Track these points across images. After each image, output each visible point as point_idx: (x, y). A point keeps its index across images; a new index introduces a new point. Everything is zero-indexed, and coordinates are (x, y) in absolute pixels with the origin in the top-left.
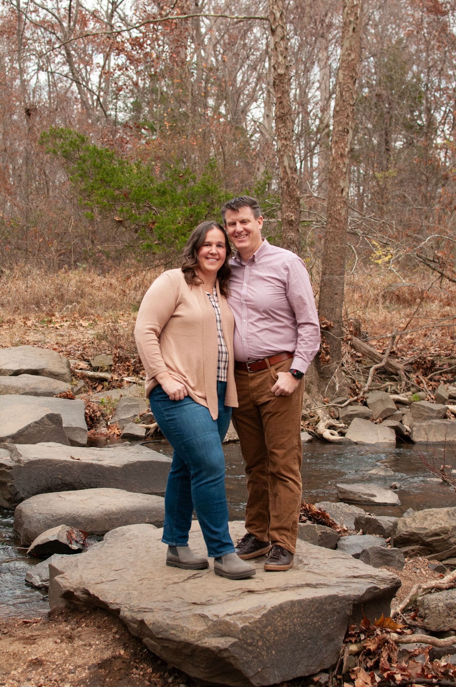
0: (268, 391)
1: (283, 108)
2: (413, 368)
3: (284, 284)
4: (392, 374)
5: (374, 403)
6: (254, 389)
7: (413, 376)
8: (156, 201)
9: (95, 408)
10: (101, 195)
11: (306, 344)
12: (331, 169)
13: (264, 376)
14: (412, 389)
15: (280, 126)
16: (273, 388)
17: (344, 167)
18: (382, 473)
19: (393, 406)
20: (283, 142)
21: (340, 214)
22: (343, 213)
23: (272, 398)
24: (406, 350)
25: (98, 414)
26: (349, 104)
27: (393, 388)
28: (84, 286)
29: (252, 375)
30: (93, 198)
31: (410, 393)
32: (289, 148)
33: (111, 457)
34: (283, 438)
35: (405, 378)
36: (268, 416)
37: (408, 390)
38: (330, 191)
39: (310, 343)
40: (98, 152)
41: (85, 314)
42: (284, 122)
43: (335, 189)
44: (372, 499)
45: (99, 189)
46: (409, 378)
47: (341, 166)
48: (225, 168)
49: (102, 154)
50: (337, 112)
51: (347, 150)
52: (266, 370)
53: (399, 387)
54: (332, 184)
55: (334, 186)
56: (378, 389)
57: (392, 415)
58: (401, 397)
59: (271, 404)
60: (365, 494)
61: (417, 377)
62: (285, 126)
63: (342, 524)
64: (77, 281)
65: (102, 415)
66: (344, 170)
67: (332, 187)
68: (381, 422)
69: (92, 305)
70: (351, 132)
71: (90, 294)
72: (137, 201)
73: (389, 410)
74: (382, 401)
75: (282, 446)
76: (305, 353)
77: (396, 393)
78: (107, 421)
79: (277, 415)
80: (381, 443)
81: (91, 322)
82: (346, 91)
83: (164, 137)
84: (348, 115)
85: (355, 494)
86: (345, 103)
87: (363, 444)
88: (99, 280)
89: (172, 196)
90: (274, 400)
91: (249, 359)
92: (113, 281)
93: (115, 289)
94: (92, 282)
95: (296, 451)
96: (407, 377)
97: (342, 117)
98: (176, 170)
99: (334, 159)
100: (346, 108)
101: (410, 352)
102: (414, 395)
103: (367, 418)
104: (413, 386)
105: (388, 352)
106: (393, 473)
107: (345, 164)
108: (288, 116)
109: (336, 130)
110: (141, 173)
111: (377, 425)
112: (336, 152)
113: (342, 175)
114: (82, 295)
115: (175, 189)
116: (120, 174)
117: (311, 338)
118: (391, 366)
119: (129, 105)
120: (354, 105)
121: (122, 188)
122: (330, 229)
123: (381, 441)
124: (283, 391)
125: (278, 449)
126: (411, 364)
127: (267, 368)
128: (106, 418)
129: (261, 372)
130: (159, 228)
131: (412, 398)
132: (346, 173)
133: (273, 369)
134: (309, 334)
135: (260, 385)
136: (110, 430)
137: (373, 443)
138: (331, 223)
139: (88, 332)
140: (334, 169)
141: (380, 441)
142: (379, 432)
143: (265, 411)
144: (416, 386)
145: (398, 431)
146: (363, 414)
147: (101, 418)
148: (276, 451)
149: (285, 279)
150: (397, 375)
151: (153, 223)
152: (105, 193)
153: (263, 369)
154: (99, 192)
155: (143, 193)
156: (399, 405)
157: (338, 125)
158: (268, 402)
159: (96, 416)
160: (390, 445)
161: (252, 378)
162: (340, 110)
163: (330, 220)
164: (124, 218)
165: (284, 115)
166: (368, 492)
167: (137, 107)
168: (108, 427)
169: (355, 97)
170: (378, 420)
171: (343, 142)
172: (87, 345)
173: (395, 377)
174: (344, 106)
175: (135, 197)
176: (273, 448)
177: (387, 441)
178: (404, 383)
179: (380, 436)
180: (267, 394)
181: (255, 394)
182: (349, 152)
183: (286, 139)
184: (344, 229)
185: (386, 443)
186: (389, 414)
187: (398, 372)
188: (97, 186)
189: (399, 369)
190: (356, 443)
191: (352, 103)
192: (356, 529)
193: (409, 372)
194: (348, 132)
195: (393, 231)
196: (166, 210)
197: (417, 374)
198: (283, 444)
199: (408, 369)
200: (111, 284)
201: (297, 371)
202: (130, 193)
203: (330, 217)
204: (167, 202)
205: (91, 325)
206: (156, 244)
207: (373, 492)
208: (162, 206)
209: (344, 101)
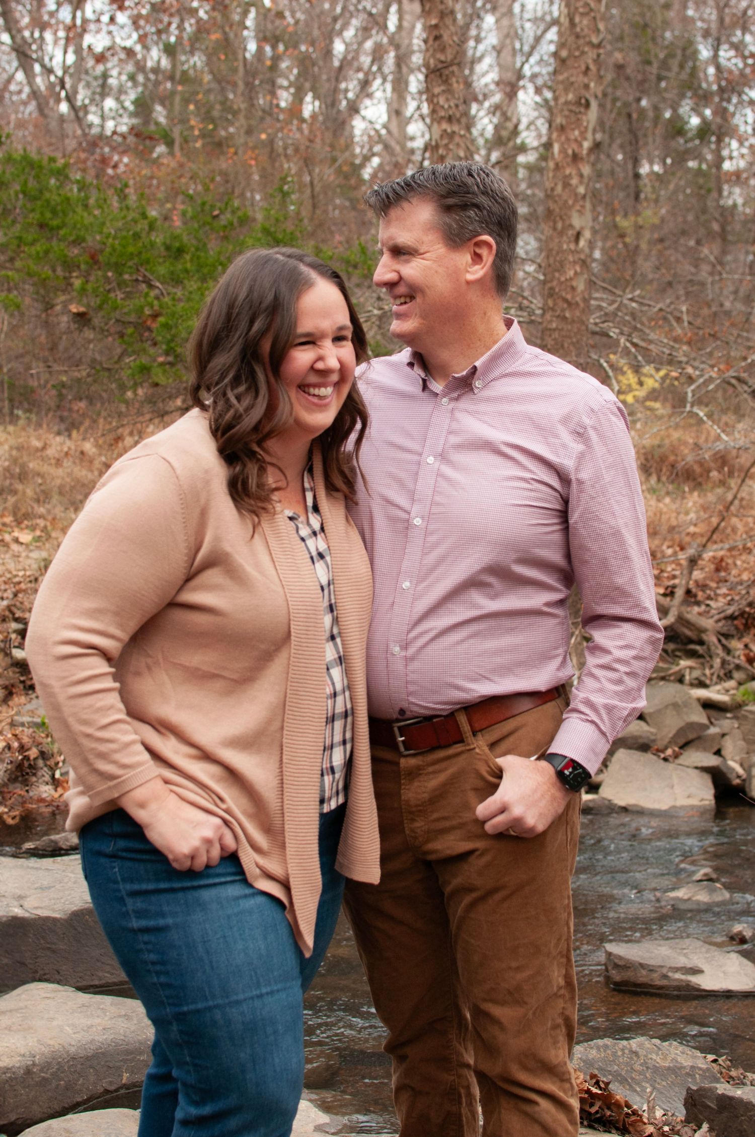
0: (466, 816)
1: (443, 49)
2: (737, 628)
3: (564, 478)
4: (691, 641)
5: (659, 711)
6: (422, 809)
7: (736, 645)
8: (162, 270)
9: (25, 740)
10: (38, 258)
11: (619, 682)
12: (553, 189)
13: (452, 768)
14: (737, 675)
15: (437, 90)
16: (482, 809)
17: (581, 183)
18: (703, 897)
19: (700, 716)
20: (445, 126)
21: (573, 289)
22: (581, 286)
23: (479, 844)
24: (713, 585)
25: (33, 753)
26: (590, 44)
27: (696, 673)
28: (25, 458)
29: (413, 762)
30: (18, 264)
31: (732, 683)
32: (457, 139)
33: (42, 888)
34: (518, 969)
35: (720, 651)
36: (468, 899)
37: (729, 676)
38: (551, 238)
39: (630, 683)
40: (31, 164)
41: (27, 516)
42: (446, 81)
43: (561, 233)
44: (695, 980)
45: (33, 244)
46: (728, 651)
47: (574, 181)
48: (314, 212)
49: (40, 167)
50: (563, 61)
51: (586, 145)
52: (458, 748)
53: (707, 672)
54: (555, 222)
55: (559, 225)
56: (663, 678)
57: (699, 738)
58: (714, 694)
59: (476, 863)
60: (677, 970)
61: (746, 646)
62: (449, 91)
63: (651, 1110)
64: (11, 448)
65: (43, 755)
66: (581, 190)
67: (555, 229)
68: (676, 756)
69: (44, 497)
70: (594, 104)
71: (39, 474)
72: (118, 267)
73: (691, 726)
74: (675, 706)
75: (515, 997)
76: (610, 709)
77: (702, 685)
78: (52, 769)
79: (498, 896)
80: (682, 807)
81: (38, 533)
82: (582, 14)
83: (190, 154)
84: (588, 68)
85: (651, 969)
86: (581, 42)
87: (640, 812)
88: (58, 444)
89: (198, 258)
90: (484, 852)
91: (402, 711)
92: (89, 447)
93: (91, 462)
94: (44, 448)
95: (561, 1003)
96: (724, 647)
97: (575, 72)
98: (204, 204)
99: (557, 167)
100: (583, 53)
101: (724, 590)
102: (742, 688)
103: (644, 747)
104: (738, 667)
105: (680, 593)
106: (727, 895)
107: (581, 176)
108: (455, 68)
109: (562, 100)
110: (128, 208)
111: (671, 766)
112: (563, 151)
113: (576, 201)
114: (23, 477)
115: (205, 245)
116: (79, 210)
117: (637, 666)
118: (687, 623)
119: (128, 104)
120: (599, 46)
121: (84, 240)
122: (551, 322)
123: (682, 801)
124: (517, 822)
125: (502, 1003)
126: (732, 617)
127: (461, 741)
128: (51, 762)
129: (442, 754)
130: (166, 326)
131: (739, 695)
132: (584, 197)
133: (480, 744)
134: (633, 653)
135: (439, 796)
136: (60, 790)
137: (664, 806)
138: (553, 309)
139: (32, 555)
140: (559, 188)
141: (679, 803)
142: (675, 780)
143: (456, 882)
144: (745, 669)
145: (718, 776)
146: (635, 738)
147: (40, 763)
148: (497, 1011)
149: (567, 462)
150: (701, 643)
151: (155, 316)
152: (47, 252)
153: (448, 746)
154: (32, 250)
155: (131, 249)
156: (713, 713)
157: (566, 90)
158: (464, 856)
159: (27, 758)
160: (703, 812)
161: (414, 774)
162: (569, 56)
163: (550, 303)
164: (88, 306)
165: (447, 65)
166: (682, 961)
167: (143, 107)
168: (56, 783)
169: (601, 26)
170: (669, 752)
171: (578, 127)
172: (23, 586)
173: (698, 648)
174: (578, 48)
175: (113, 260)
176: (485, 1000)
177: (694, 802)
178: (717, 662)
179: (678, 790)
180: (461, 826)
181: (419, 824)
182: (591, 150)
183: (450, 119)
184: (583, 323)
185: (692, 807)
186: (691, 736)
187: (704, 637)
188: (29, 238)
189: (704, 631)
190: (625, 810)
191: (595, 40)
192: (687, 1121)
193: (727, 636)
194: (588, 105)
195: (683, 329)
196: (184, 288)
197: (746, 639)
198: (518, 988)
199: (725, 630)
200: (82, 453)
201: (573, 764)
202: (102, 251)
203: (551, 295)
204: (187, 271)
205: (38, 539)
206: (162, 364)
207: (696, 960)
208: (176, 280)
209: (578, 37)
